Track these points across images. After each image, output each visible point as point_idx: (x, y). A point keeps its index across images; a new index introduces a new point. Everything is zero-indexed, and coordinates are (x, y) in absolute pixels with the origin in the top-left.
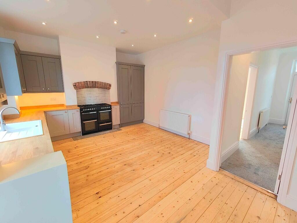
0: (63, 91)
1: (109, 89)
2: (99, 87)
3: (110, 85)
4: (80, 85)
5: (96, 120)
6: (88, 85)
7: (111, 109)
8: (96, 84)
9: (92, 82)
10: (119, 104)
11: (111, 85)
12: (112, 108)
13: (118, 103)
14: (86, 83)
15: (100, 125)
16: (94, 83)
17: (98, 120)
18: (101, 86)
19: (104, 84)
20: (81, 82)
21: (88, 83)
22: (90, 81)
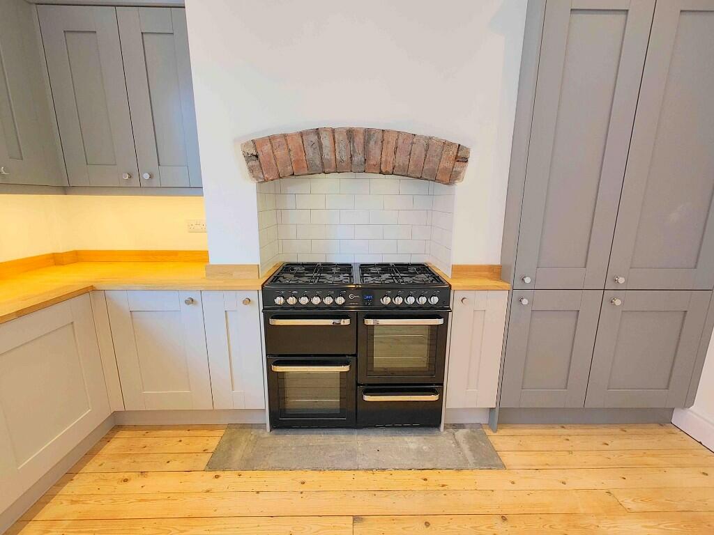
0: (195, 189)
1: (451, 178)
2: (390, 169)
3: (461, 157)
4: (280, 153)
5: (345, 368)
6: (325, 151)
7: (442, 311)
8: (372, 143)
9: (351, 133)
10: (508, 286)
11: (468, 151)
12: (455, 304)
13: (497, 273)
14: (314, 138)
15: (367, 398)
16: (359, 139)
17: (355, 369)
18: (401, 159)
19: (418, 150)
20: (285, 136)
21: (326, 142)
22: (333, 131)
